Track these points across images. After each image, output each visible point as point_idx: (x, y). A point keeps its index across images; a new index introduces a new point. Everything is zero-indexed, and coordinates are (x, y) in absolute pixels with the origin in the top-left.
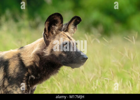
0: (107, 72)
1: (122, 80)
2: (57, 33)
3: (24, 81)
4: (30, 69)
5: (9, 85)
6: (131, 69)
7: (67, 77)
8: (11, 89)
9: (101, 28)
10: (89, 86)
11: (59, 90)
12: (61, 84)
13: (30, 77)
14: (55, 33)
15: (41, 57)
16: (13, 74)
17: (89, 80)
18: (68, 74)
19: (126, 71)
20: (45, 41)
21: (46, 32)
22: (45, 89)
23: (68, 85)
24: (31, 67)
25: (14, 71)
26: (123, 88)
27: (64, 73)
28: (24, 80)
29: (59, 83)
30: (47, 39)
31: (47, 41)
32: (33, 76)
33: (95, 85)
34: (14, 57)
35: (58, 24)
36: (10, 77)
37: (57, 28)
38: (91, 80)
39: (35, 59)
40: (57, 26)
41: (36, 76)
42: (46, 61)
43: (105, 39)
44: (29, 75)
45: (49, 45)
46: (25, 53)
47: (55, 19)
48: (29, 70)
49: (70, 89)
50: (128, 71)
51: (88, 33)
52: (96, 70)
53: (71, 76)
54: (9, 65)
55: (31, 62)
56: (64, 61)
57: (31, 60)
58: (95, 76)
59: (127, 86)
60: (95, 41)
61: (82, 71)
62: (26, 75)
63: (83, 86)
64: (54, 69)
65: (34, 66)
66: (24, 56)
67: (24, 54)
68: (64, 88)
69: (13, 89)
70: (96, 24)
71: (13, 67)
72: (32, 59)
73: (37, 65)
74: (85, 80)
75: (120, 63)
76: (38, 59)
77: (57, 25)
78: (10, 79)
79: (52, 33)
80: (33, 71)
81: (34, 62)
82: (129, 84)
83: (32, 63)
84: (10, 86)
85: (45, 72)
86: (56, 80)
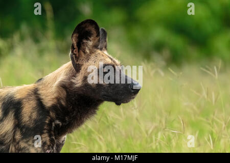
0: (174, 120)
1: (198, 132)
2: (91, 52)
3: (45, 131)
4: (52, 111)
5: (22, 139)
6: (212, 116)
7: (113, 127)
8: (26, 145)
9: (166, 53)
10: (147, 142)
11: (100, 148)
12: (103, 137)
13: (53, 123)
14: (88, 51)
15: (68, 90)
16: (28, 122)
17: (147, 132)
18: (114, 124)
19: (204, 120)
20: (73, 65)
21: (75, 50)
22: (79, 145)
23: (114, 139)
24: (54, 107)
25: (30, 117)
26: (199, 145)
27: (108, 122)
28: (45, 129)
29: (101, 137)
30: (77, 61)
31: (77, 64)
32: (58, 122)
33: (156, 140)
34: (29, 95)
35: (92, 37)
36: (24, 127)
37: (90, 43)
38: (150, 132)
39: (60, 94)
40: (90, 41)
41: (63, 121)
42: (76, 96)
43: (171, 71)
44: (51, 121)
45: (81, 71)
46: (45, 87)
47: (87, 29)
48: (51, 114)
49: (118, 146)
50: (207, 119)
51: (146, 61)
52: (158, 117)
53: (119, 126)
54: (22, 108)
55: (53, 99)
56: (105, 93)
57: (53, 97)
58: (156, 127)
59: (206, 143)
60: (157, 72)
61: (137, 119)
62: (47, 122)
63: (138, 142)
64: (89, 108)
65: (58, 105)
66: (43, 92)
67: (43, 89)
68: (109, 144)
69: (29, 145)
70: (159, 47)
71: (29, 111)
72: (55, 95)
73: (63, 103)
74: (141, 132)
75: (195, 107)
76: (64, 94)
77: (91, 39)
78: (24, 130)
79: (85, 52)
80: (57, 114)
81: (58, 99)
82: (209, 140)
83: (55, 100)
84: (25, 140)
85: (75, 112)
86: (96, 133)
